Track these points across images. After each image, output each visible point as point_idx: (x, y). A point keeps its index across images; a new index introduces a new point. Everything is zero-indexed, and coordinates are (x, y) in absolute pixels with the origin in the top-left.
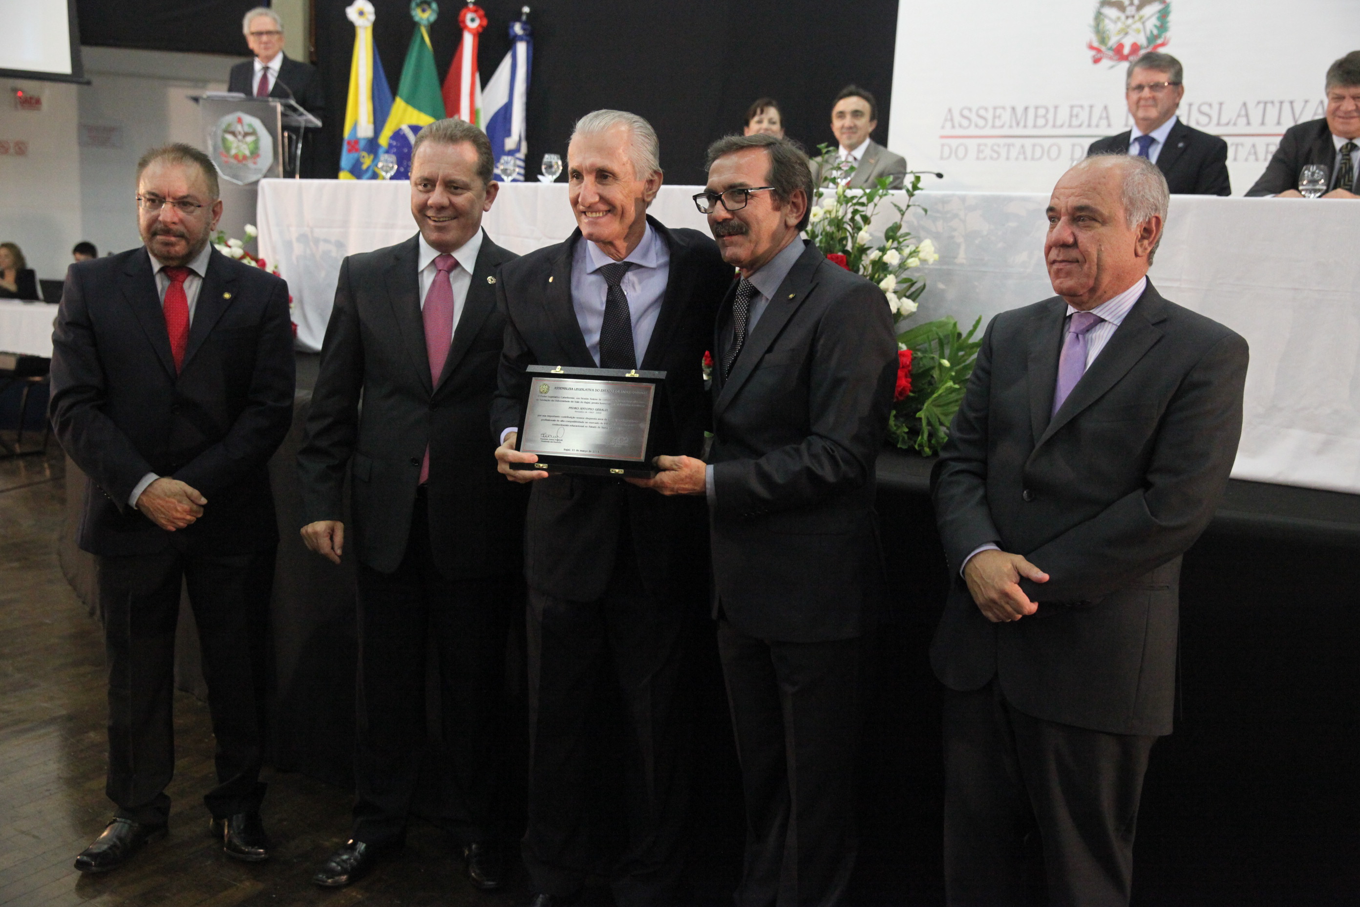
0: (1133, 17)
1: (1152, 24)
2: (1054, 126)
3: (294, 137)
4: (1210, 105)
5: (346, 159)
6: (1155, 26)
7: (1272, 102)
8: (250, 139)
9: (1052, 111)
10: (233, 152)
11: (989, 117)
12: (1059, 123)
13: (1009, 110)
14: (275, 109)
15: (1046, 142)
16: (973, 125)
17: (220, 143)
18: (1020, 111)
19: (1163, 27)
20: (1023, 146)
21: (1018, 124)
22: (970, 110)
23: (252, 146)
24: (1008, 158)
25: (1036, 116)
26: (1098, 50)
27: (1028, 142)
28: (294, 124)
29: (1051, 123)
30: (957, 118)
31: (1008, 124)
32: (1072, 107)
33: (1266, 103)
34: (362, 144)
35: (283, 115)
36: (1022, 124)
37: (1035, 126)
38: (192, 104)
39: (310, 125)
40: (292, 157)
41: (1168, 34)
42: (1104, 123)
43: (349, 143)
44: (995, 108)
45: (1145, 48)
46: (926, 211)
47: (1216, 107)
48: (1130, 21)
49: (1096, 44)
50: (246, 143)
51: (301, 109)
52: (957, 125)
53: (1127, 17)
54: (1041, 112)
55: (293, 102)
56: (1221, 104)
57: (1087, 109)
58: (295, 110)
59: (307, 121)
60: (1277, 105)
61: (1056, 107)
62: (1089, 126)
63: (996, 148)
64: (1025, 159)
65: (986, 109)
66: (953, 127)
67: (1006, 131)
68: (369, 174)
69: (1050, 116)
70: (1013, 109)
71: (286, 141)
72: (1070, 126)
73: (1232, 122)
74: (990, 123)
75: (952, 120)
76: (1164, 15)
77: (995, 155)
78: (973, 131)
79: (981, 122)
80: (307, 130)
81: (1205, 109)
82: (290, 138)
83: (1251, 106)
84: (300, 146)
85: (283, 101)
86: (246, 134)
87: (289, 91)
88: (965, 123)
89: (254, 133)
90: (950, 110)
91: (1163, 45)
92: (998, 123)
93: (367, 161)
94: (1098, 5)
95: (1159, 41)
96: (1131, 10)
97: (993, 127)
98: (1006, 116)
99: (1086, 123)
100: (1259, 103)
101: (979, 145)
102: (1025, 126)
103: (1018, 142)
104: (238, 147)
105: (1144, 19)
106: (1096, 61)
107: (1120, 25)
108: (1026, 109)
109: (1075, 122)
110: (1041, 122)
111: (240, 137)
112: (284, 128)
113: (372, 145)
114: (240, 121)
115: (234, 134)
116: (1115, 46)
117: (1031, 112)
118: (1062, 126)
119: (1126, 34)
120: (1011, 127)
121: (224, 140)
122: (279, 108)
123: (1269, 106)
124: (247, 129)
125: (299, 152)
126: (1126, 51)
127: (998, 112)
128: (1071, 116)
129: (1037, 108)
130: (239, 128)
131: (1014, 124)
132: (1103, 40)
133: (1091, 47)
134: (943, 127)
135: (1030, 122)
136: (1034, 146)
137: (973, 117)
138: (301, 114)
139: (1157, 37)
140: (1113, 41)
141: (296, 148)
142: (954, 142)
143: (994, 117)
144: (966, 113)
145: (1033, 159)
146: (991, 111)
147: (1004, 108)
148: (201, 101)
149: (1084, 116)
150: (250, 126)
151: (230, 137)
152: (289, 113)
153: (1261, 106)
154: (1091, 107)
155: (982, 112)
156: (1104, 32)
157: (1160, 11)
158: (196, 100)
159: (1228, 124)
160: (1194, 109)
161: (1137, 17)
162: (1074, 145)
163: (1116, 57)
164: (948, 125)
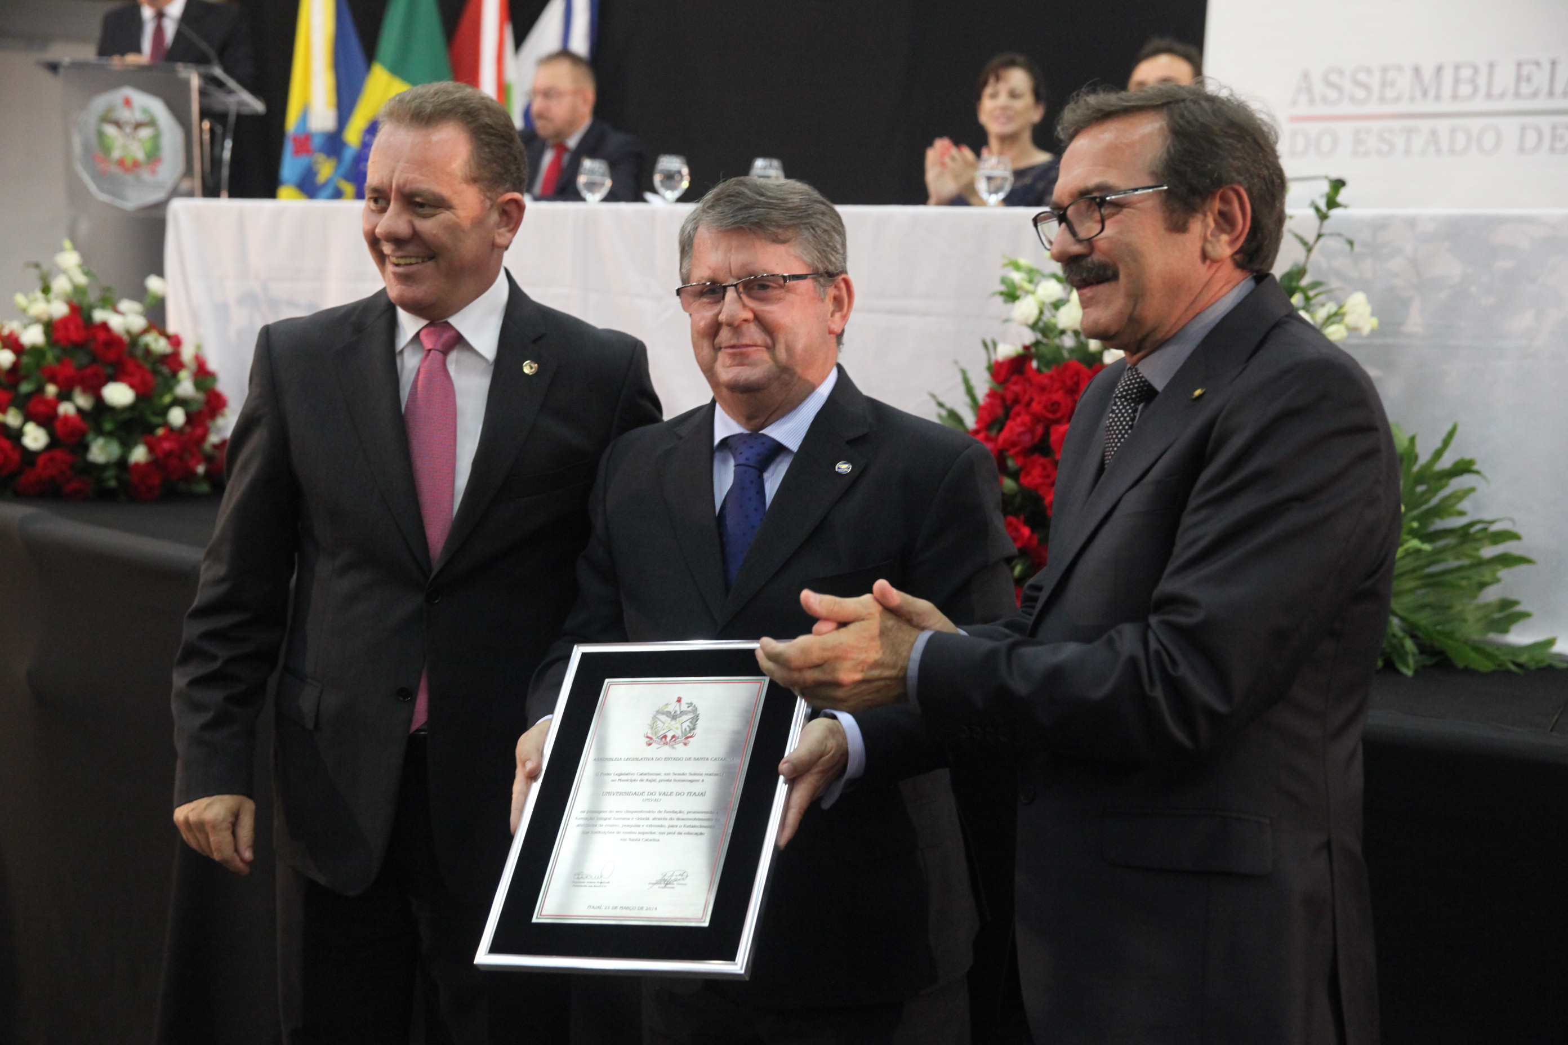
2: (1489, 96)
3: (219, 130)
5: (290, 166)
8: (145, 133)
9: (1484, 71)
10: (116, 154)
11: (1375, 82)
12: (1497, 90)
13: (1409, 74)
14: (186, 84)
15: (1475, 124)
16: (1346, 98)
17: (94, 141)
18: (1428, 73)
20: (1434, 133)
21: (1425, 94)
22: (1341, 73)
23: (148, 145)
24: (1407, 152)
25: (1457, 81)
27: (1443, 126)
28: (218, 107)
29: (1482, 91)
30: (1319, 87)
31: (1407, 95)
32: (1519, 65)
34: (317, 142)
35: (202, 93)
36: (1432, 93)
37: (1455, 97)
38: (47, 76)
39: (246, 111)
40: (216, 162)
43: (295, 140)
44: (1385, 70)
46: (1351, 243)
50: (140, 140)
51: (232, 83)
52: (1317, 98)
54: (1466, 73)
55: (218, 71)
57: (1547, 67)
58: (220, 84)
59: (242, 103)
61: (1491, 66)
62: (1551, 93)
63: (1386, 133)
64: (1438, 151)
65: (1369, 71)
66: (1312, 101)
67: (1403, 107)
68: (329, 191)
69: (1482, 80)
70: (1417, 70)
71: (207, 137)
72: (1517, 95)
74: (1376, 94)
75: (1309, 90)
77: (1385, 148)
78: (1345, 108)
79: (1361, 94)
80: (241, 118)
82: (212, 131)
84: (228, 144)
85: (203, 69)
86: (138, 125)
87: (212, 53)
88: (1332, 94)
89: (152, 123)
90: (1306, 76)
92: (1390, 93)
93: (326, 170)
97: (1382, 99)
98: (1404, 82)
99: (1545, 90)
101: (1357, 132)
102: (1438, 97)
103: (1426, 125)
104: (124, 147)
108: (1439, 70)
109: (1525, 89)
110: (1465, 90)
111: (128, 130)
112: (204, 114)
113: (334, 143)
114: (128, 102)
115: (118, 124)
117: (1448, 75)
118: (1502, 96)
120: (1412, 99)
121: (101, 135)
122: (195, 82)
124: (139, 116)
125: (227, 155)
127: (1390, 75)
128: (1519, 79)
129: (1457, 67)
130: (125, 115)
131: (1418, 94)
134: (1294, 103)
135: (1447, 90)
136: (1453, 131)
137: (1347, 85)
138: (230, 92)
141: (222, 148)
142: (1313, 128)
143: (1384, 85)
144: (1334, 78)
145: (1452, 151)
146: (1377, 75)
147: (1400, 69)
148: (61, 71)
149: (1541, 78)
150: (145, 110)
151: (110, 130)
152: (212, 89)
154: (1554, 63)
155: (1362, 77)
158: (54, 67)
162: (1523, 129)
164: (1303, 98)
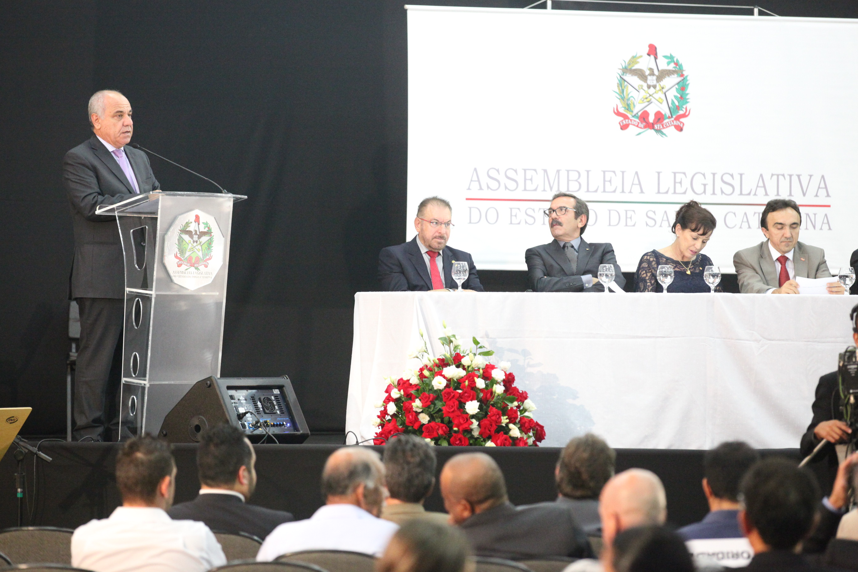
0: (655, 87)
1: (673, 94)
4: (732, 176)
6: (675, 97)
7: (783, 175)
9: (584, 175)
11: (520, 178)
12: (592, 187)
13: (540, 173)
16: (502, 186)
18: (552, 175)
19: (682, 98)
21: (551, 187)
22: (498, 171)
25: (569, 180)
26: (625, 117)
29: (584, 187)
30: (484, 180)
31: (541, 188)
32: (604, 172)
33: (778, 176)
36: (555, 187)
41: (689, 106)
42: (637, 189)
44: (525, 171)
45: (669, 118)
47: (737, 177)
48: (652, 90)
49: (622, 110)
52: (484, 186)
53: (649, 87)
54: (574, 175)
56: (741, 175)
57: (620, 175)
60: (788, 178)
61: (588, 172)
62: (623, 191)
63: (530, 212)
65: (516, 171)
66: (481, 189)
67: (538, 194)
69: (583, 180)
70: (545, 171)
72: (605, 191)
73: (753, 193)
74: (521, 186)
75: (479, 181)
76: (683, 87)
77: (529, 219)
78: (502, 194)
79: (512, 185)
81: (727, 178)
83: (767, 178)
88: (494, 185)
90: (475, 171)
91: (684, 116)
92: (530, 186)
94: (620, 72)
95: (681, 112)
96: (652, 80)
97: (525, 190)
98: (538, 178)
99: (619, 189)
100: (772, 175)
101: (512, 209)
105: (664, 90)
106: (624, 127)
107: (643, 94)
108: (558, 171)
109: (609, 187)
110: (574, 185)
116: (639, 114)
117: (563, 175)
118: (596, 190)
119: (650, 102)
120: (543, 190)
123: (781, 178)
126: (651, 119)
127: (529, 174)
128: (605, 181)
129: (568, 172)
131: (547, 187)
132: (628, 107)
133: (618, 114)
134: (470, 189)
135: (563, 186)
137: (502, 178)
139: (678, 108)
140: (638, 109)
142: (483, 206)
143: (526, 180)
144: (493, 173)
146: (521, 173)
147: (535, 170)
149: (617, 181)
153: (775, 177)
154: (623, 172)
155: (511, 174)
156: (628, 99)
157: (678, 84)
159: (749, 194)
160: (718, 178)
161: (658, 87)
162: (610, 211)
163: (641, 125)
164: (475, 185)
